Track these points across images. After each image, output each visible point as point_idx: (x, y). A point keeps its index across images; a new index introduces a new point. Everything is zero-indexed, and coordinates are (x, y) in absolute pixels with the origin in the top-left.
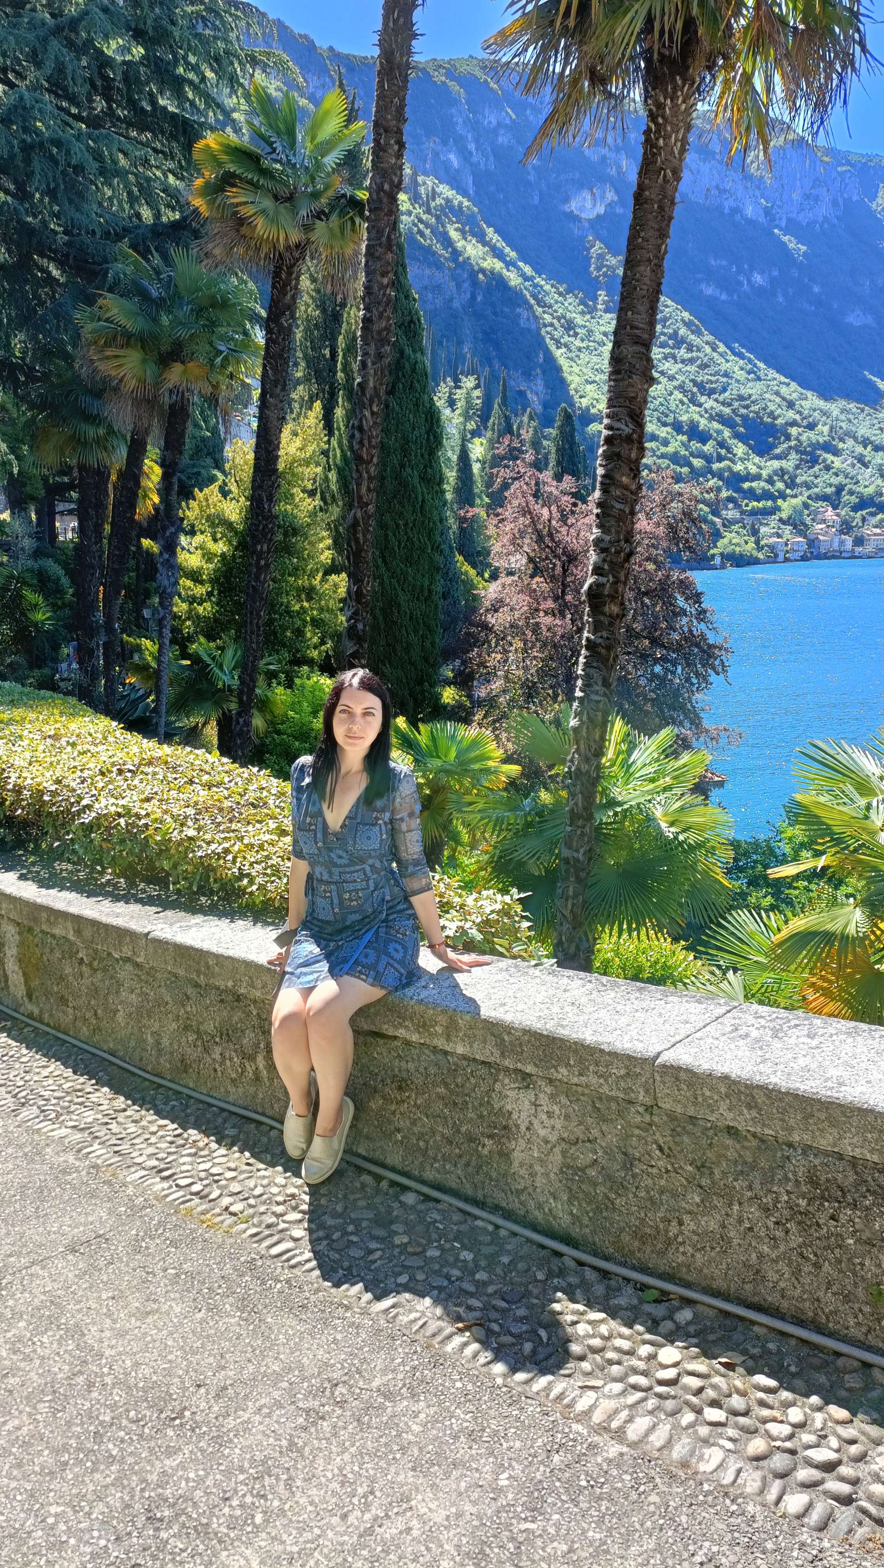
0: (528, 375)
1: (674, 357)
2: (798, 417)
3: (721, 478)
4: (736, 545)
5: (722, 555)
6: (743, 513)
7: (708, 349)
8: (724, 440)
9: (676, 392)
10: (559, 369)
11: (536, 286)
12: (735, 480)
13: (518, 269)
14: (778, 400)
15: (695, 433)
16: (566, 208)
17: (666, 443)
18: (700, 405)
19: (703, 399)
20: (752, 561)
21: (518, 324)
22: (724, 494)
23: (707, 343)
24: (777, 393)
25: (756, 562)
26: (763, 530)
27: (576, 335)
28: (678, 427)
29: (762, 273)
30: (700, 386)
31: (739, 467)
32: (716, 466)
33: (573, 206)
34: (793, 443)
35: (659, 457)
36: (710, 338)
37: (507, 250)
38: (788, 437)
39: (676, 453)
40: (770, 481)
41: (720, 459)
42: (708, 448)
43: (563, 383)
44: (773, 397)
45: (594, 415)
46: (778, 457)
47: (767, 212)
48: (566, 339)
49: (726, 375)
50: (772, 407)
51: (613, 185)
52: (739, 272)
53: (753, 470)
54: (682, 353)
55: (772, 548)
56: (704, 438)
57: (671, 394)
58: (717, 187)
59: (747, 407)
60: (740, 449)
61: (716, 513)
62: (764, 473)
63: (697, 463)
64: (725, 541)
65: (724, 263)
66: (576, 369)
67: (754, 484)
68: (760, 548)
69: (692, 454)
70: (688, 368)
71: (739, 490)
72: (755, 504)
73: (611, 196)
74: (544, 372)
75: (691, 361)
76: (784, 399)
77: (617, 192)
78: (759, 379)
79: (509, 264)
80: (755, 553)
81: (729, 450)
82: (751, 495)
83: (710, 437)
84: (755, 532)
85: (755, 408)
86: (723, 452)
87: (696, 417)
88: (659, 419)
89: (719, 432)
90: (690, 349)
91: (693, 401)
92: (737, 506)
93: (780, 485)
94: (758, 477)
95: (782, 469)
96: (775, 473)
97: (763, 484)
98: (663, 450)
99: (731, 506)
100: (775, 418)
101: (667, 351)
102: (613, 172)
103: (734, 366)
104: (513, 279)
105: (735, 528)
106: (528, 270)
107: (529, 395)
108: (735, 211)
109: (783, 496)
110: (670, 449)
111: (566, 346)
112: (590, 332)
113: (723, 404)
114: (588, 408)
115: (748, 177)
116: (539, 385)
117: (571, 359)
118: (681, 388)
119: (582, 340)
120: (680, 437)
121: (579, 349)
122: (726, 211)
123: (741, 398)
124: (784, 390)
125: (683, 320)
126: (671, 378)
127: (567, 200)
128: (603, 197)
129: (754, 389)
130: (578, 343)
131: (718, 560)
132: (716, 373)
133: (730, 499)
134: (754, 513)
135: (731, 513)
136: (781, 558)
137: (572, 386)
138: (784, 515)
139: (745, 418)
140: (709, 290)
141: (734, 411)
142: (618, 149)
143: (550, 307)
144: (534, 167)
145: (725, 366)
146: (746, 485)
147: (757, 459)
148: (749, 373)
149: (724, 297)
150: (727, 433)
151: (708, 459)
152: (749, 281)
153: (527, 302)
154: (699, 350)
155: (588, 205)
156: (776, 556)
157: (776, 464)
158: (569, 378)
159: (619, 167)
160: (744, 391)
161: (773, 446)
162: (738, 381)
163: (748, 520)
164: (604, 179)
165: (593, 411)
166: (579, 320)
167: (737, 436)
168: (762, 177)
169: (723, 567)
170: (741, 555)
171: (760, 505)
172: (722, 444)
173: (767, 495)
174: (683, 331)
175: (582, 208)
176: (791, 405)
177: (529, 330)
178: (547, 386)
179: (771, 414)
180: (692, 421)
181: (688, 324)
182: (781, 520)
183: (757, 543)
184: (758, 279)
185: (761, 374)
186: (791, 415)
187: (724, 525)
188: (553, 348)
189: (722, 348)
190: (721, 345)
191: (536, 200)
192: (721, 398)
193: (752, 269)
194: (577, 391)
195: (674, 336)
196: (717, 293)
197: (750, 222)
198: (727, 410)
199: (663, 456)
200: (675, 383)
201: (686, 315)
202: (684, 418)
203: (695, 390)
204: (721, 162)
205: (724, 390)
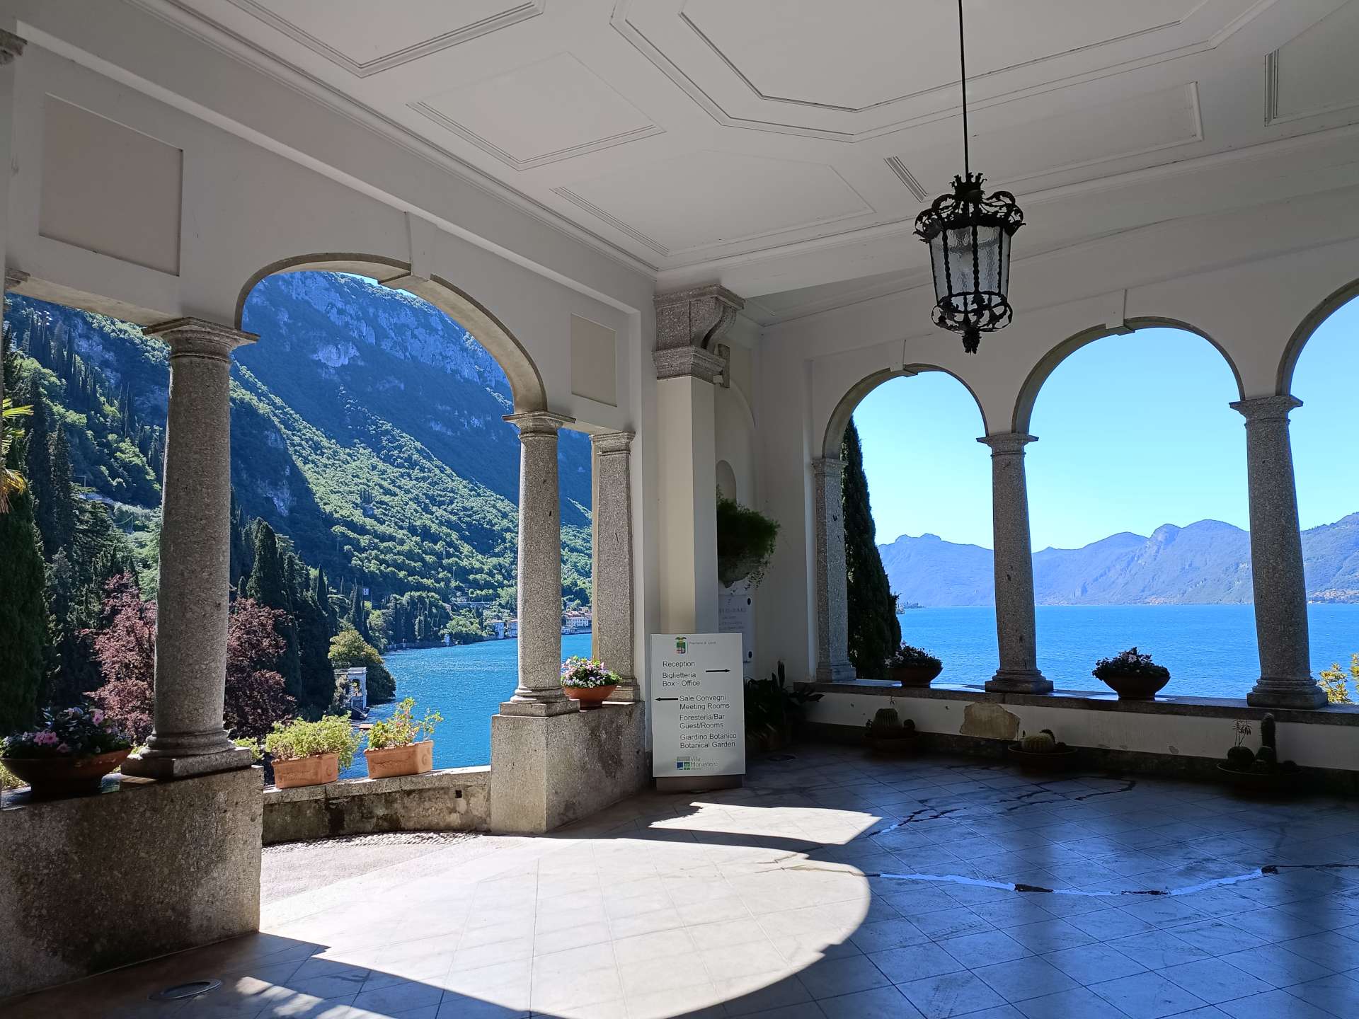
0: (275, 485)
1: (409, 476)
2: (511, 525)
3: (450, 571)
4: (464, 626)
5: (450, 634)
6: (469, 599)
7: (437, 472)
8: (452, 541)
9: (411, 503)
10: (305, 481)
11: (286, 414)
12: (462, 573)
13: (270, 399)
14: (495, 511)
15: (426, 534)
16: (315, 357)
17: (402, 542)
18: (432, 513)
19: (435, 509)
20: (476, 639)
21: (266, 444)
22: (453, 584)
23: (436, 466)
24: (494, 506)
25: (481, 639)
26: (486, 613)
27: (322, 454)
28: (413, 530)
29: (479, 418)
30: (432, 499)
31: (465, 563)
32: (445, 562)
33: (321, 356)
34: (508, 545)
35: (395, 554)
36: (439, 463)
37: (259, 384)
38: (504, 540)
39: (410, 551)
40: (491, 574)
41: (449, 556)
42: (439, 547)
43: (309, 493)
44: (490, 510)
45: (337, 519)
46: (497, 555)
47: (480, 375)
48: (314, 457)
49: (452, 491)
50: (490, 517)
51: (354, 343)
52: (461, 415)
53: (477, 565)
54: (416, 473)
55: (493, 628)
56: (435, 539)
57: (407, 504)
58: (441, 354)
59: (470, 516)
60: (466, 549)
61: (446, 600)
62: (486, 568)
63: (428, 558)
64: (454, 622)
65: (448, 408)
66: (322, 481)
67: (478, 577)
68: (483, 628)
69: (425, 552)
70: (421, 484)
71: (466, 581)
72: (479, 592)
73: (353, 352)
74: (290, 484)
75: (424, 479)
76: (499, 511)
77: (358, 349)
78: (479, 495)
79: (260, 396)
80: (479, 632)
81: (457, 549)
82: (476, 585)
83: (441, 538)
84: (479, 615)
85: (477, 517)
86: (451, 550)
87: (428, 523)
88: (396, 524)
89: (448, 535)
90: (422, 470)
91: (426, 510)
92: (465, 594)
93: (499, 577)
94: (481, 571)
95: (500, 564)
96: (495, 567)
97: (485, 576)
98: (399, 548)
99: (459, 594)
100: (493, 525)
101: (403, 470)
102: (356, 334)
103: (459, 484)
104: (263, 408)
105: (463, 612)
106: (278, 401)
107: (276, 502)
108: (455, 372)
109: (502, 586)
110: (406, 548)
111: (313, 462)
112: (335, 453)
113: (451, 513)
114: (331, 514)
115: (464, 349)
116: (286, 493)
117: (318, 473)
118: (416, 500)
119: (329, 459)
120: (414, 539)
121: (326, 466)
122: (449, 372)
123: (465, 509)
124: (499, 505)
125: (416, 448)
126: (407, 492)
127: (315, 351)
128: (346, 352)
129: (475, 503)
130: (324, 460)
131: (447, 639)
132: (445, 490)
133: (458, 588)
134: (478, 599)
135: (459, 600)
136: (501, 634)
137: (317, 495)
138: (503, 601)
139: (469, 524)
140: (437, 428)
141: (459, 519)
142: (359, 319)
143: (299, 431)
144: (285, 323)
145: (450, 485)
146: (471, 577)
147: (480, 557)
148: (471, 490)
149: (449, 433)
150: (454, 536)
151: (439, 556)
152: (469, 423)
153: (275, 426)
154: (429, 471)
155: (335, 356)
156: (497, 634)
157: (495, 560)
158: (315, 489)
159: (360, 332)
160: (467, 505)
161: (492, 547)
162: (462, 496)
163: (473, 605)
164: (348, 339)
165: (336, 516)
166: (325, 442)
167: (462, 538)
168: (475, 351)
169: (452, 644)
170: (467, 634)
171: (483, 593)
172: (450, 544)
173: (488, 585)
174: (415, 457)
175: (329, 359)
176: (505, 516)
177: (276, 449)
178: (293, 495)
179: (490, 522)
180: (425, 526)
181: (419, 451)
182: (500, 605)
183: (481, 623)
184: (476, 422)
185: (481, 491)
186: (505, 523)
187: (453, 610)
188: (299, 463)
189: (449, 471)
190: (447, 468)
191: (288, 349)
192: (449, 508)
193: (470, 414)
194: (321, 499)
195: (409, 459)
196: (444, 430)
197: (467, 380)
198: (454, 518)
199: (399, 553)
200: (411, 496)
201: (418, 444)
202: (418, 523)
203: (427, 501)
204: (443, 337)
205: (451, 502)
